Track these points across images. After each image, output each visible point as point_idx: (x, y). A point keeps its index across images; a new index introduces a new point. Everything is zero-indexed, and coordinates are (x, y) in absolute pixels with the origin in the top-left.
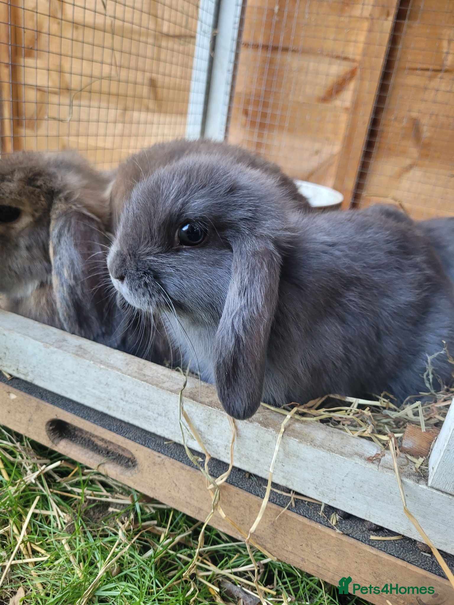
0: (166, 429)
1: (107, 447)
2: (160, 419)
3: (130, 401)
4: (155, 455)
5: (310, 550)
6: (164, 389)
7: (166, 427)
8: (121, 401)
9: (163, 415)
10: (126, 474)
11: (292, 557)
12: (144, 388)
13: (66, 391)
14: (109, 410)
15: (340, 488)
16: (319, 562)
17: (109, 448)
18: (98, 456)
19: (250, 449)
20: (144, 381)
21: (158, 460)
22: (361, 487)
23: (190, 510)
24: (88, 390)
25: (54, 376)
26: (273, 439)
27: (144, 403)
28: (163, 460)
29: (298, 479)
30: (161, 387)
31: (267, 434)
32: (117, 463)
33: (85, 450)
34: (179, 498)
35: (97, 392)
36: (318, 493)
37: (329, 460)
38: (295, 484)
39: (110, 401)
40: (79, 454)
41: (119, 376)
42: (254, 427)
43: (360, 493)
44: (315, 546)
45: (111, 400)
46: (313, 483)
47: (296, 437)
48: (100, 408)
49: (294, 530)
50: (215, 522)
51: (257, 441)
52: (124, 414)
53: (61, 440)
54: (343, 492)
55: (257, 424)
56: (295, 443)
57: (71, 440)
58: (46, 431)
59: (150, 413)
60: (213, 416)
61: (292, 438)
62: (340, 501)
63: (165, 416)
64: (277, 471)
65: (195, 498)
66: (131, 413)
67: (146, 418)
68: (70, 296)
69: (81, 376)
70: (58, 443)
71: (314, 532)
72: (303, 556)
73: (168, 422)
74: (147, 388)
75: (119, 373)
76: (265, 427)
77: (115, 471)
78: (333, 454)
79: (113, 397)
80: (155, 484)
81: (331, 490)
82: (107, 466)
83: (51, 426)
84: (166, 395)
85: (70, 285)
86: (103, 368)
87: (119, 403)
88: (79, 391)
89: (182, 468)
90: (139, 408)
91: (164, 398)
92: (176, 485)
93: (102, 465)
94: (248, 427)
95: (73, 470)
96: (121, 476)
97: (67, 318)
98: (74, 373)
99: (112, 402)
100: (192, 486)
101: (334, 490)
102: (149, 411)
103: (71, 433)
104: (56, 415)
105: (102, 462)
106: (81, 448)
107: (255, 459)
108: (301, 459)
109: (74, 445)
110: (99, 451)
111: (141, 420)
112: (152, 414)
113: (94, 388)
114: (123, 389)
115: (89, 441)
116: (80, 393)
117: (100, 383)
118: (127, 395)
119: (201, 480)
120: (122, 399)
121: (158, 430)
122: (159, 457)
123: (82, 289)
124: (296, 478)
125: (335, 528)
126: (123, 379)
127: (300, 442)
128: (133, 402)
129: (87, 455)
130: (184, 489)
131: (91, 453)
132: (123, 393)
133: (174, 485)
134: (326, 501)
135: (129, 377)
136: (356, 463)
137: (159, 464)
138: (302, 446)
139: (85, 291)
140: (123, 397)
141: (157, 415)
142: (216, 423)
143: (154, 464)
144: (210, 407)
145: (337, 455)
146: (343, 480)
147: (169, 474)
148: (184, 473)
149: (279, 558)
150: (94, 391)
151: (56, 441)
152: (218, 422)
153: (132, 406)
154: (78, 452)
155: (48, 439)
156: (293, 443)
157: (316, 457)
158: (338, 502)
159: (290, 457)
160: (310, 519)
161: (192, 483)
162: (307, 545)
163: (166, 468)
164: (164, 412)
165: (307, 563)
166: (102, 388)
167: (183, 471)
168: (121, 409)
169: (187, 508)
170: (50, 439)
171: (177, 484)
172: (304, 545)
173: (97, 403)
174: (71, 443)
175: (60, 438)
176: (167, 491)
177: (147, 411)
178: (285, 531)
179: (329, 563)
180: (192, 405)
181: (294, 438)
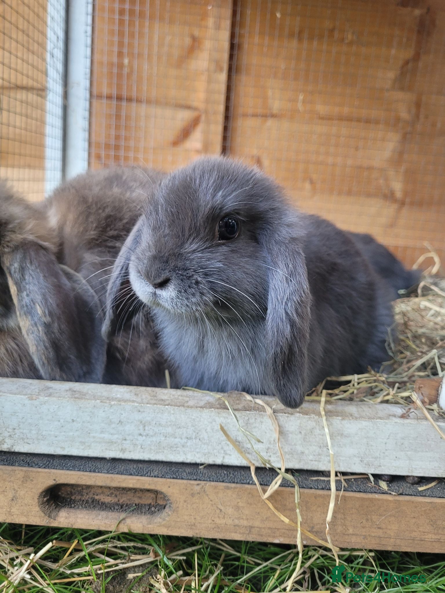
0: (198, 453)
1: (119, 501)
2: (189, 443)
3: (151, 433)
4: (193, 485)
5: (370, 524)
6: (192, 407)
7: (198, 450)
8: (140, 438)
9: (193, 437)
10: (156, 521)
11: (353, 539)
12: (169, 412)
13: (62, 448)
14: (124, 452)
15: (384, 453)
16: (380, 533)
17: (121, 501)
18: (113, 513)
19: (293, 444)
20: (167, 405)
21: (197, 488)
22: (402, 444)
23: (240, 533)
24: (94, 437)
25: (44, 433)
26: (316, 424)
27: (170, 430)
28: (203, 486)
29: (344, 458)
30: (188, 407)
31: (309, 422)
32: (138, 514)
33: (94, 512)
34: (226, 524)
35: (106, 436)
36: (364, 466)
37: (371, 428)
38: (341, 464)
39: (124, 442)
40: (88, 519)
41: (136, 407)
42: (297, 419)
43: (402, 451)
44: (375, 518)
45: (125, 440)
46: (359, 457)
47: (338, 416)
48: (109, 454)
49: (353, 510)
50: (269, 536)
51: (300, 432)
52: (144, 452)
53: (58, 512)
54: (387, 456)
55: (298, 414)
56: (338, 422)
57: (71, 507)
58: (39, 506)
59: (177, 440)
60: (252, 421)
61: (335, 417)
62: (384, 466)
63: (196, 438)
64: (322, 457)
65: (244, 517)
66: (153, 448)
67: (172, 448)
68: (47, 336)
69: (83, 422)
70: (57, 515)
71: (373, 503)
72: (364, 534)
73: (200, 443)
74: (172, 412)
75: (136, 404)
76: (307, 415)
77: (141, 522)
78: (375, 420)
79: (129, 435)
80: (195, 519)
81: (376, 458)
82: (128, 521)
83: (44, 497)
84: (195, 414)
85: (45, 323)
86: (114, 404)
87: (137, 440)
88: (81, 442)
89: (228, 488)
90: (163, 439)
91: (193, 417)
92: (221, 510)
93: (123, 522)
94: (290, 420)
95: (69, 549)
96: (150, 526)
97: (46, 362)
98: (73, 421)
99: (128, 442)
100: (240, 504)
101: (379, 456)
102: (176, 438)
103: (66, 501)
104: (55, 480)
105: (121, 518)
106: (88, 512)
107: (299, 452)
108: (346, 436)
109: (78, 512)
110: (111, 509)
111: (165, 451)
112: (180, 440)
113: (102, 432)
114: (141, 422)
115: (93, 502)
116: (83, 443)
117: (111, 422)
118: (146, 428)
119: (250, 493)
120: (140, 435)
121: (188, 457)
122: (198, 485)
123: (59, 325)
124: (342, 458)
125: (389, 492)
126: (142, 410)
127: (343, 419)
128: (155, 434)
129: (100, 517)
130: (230, 511)
131: (103, 514)
132: (141, 427)
133: (218, 511)
134: (371, 471)
135: (148, 405)
136: (396, 423)
137: (199, 493)
138: (345, 422)
139: (63, 327)
140: (142, 431)
141: (186, 440)
142: (255, 427)
143: (193, 495)
144: (248, 412)
145: (378, 420)
146: (386, 443)
147: (211, 501)
148: (230, 492)
149: (341, 546)
150: (102, 435)
151: (53, 515)
152: (257, 425)
153: (154, 439)
154: (87, 517)
155: (43, 515)
156: (337, 421)
157: (359, 429)
158: (383, 467)
159: (334, 437)
160: (365, 492)
161: (239, 500)
162: (367, 520)
163: (207, 495)
164: (194, 434)
165: (369, 539)
166: (113, 428)
167: (228, 491)
168: (139, 447)
169: (236, 532)
170: (45, 514)
171: (222, 508)
172: (364, 521)
173: (106, 449)
174: (72, 510)
175: (57, 509)
176: (210, 521)
177: (173, 439)
178: (344, 515)
179: (390, 529)
180: (227, 416)
181: (336, 417)
